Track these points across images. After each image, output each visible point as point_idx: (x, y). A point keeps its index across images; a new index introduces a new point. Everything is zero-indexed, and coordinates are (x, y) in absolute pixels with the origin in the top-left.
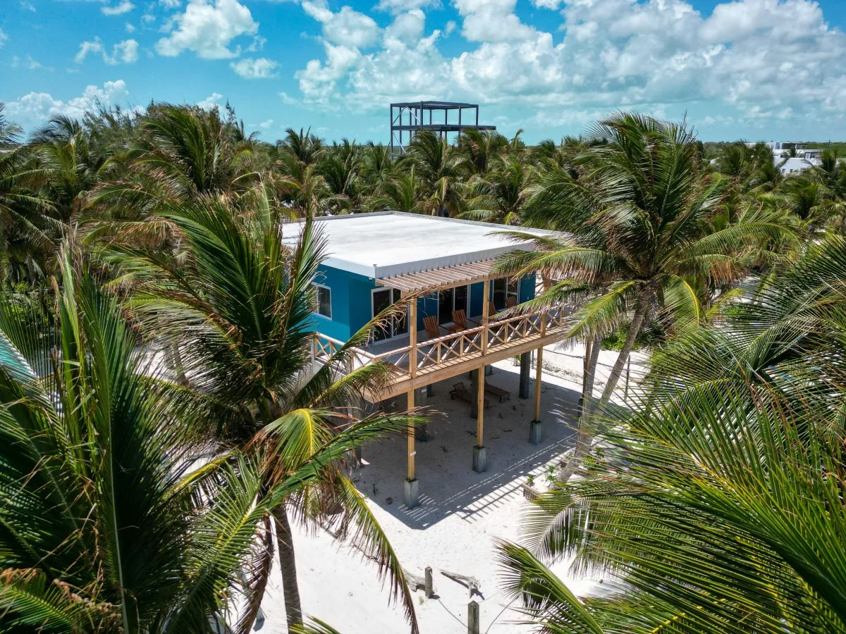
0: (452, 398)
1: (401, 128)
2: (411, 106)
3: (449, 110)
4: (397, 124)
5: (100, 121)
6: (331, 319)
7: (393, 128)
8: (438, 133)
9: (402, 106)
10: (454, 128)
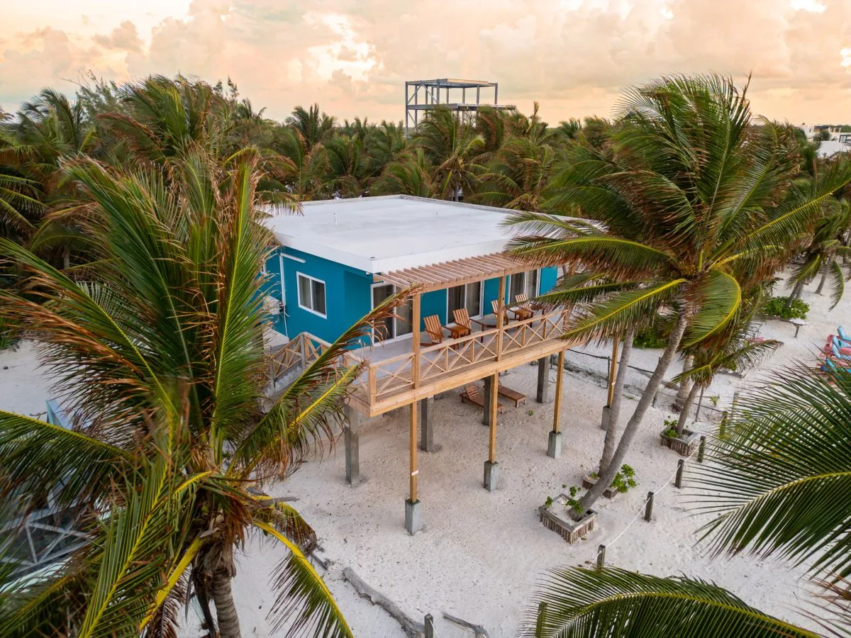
0: (463, 402)
1: (416, 108)
2: (426, 85)
3: (466, 89)
4: (412, 103)
5: (96, 96)
6: (325, 317)
7: (408, 107)
8: (455, 112)
9: (417, 84)
10: (472, 108)
